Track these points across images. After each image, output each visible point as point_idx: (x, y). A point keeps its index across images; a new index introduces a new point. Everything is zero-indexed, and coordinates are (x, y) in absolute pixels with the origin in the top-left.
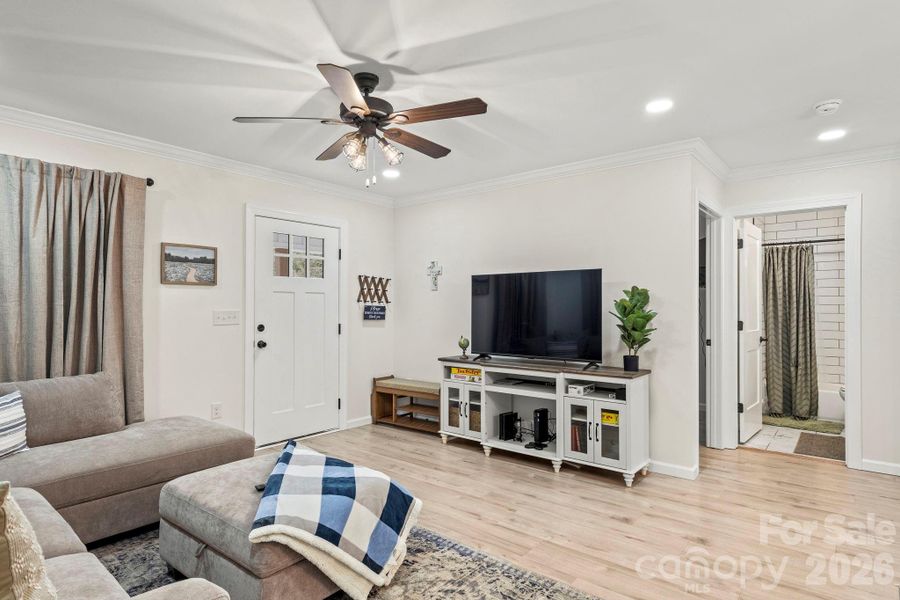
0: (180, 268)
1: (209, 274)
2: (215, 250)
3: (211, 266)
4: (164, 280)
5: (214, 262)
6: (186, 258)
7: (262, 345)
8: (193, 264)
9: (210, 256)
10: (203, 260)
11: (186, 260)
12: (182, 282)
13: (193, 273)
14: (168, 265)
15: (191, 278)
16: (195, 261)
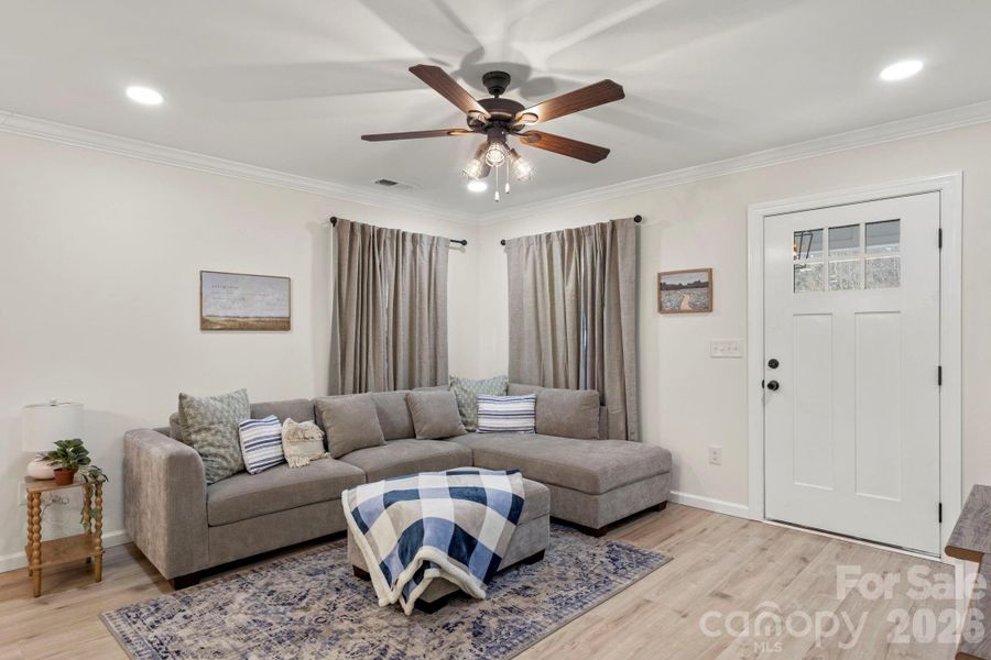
0: (674, 296)
1: (704, 300)
2: (710, 271)
3: (705, 290)
4: (661, 309)
5: (707, 285)
6: (680, 285)
7: (773, 386)
8: (687, 291)
9: (704, 278)
10: (697, 285)
11: (680, 287)
12: (677, 310)
13: (686, 300)
14: (664, 293)
15: (685, 305)
16: (689, 286)
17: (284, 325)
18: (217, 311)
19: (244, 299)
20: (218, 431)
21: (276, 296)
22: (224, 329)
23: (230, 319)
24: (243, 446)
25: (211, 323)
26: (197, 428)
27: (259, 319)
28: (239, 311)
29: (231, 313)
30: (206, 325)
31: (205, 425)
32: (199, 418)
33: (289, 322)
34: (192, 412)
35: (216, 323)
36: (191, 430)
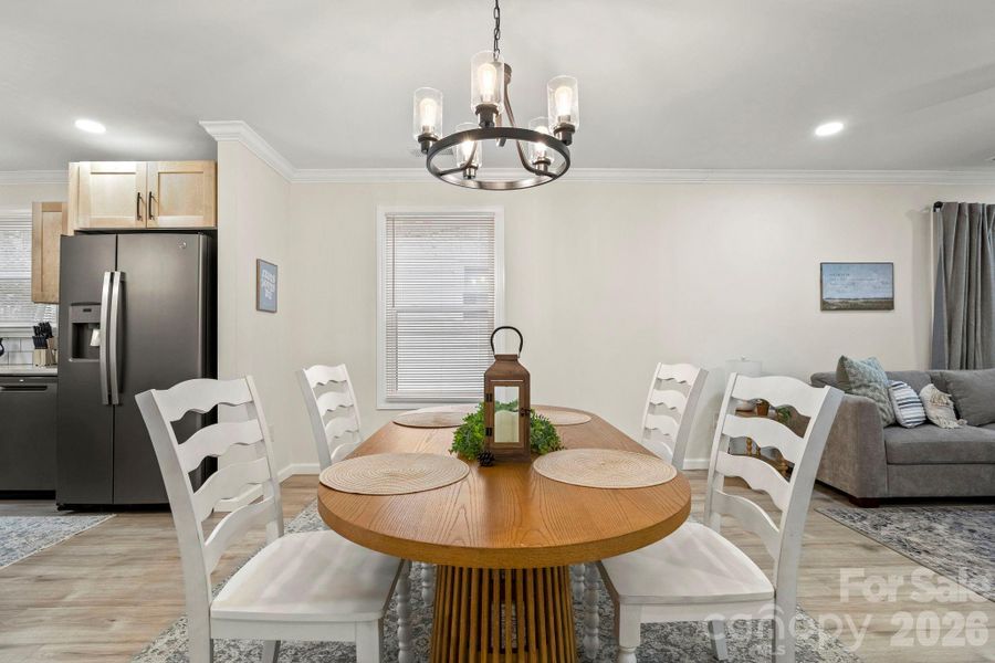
17: (887, 305)
18: (833, 294)
19: (853, 284)
20: (876, 389)
21: (881, 280)
22: (839, 309)
23: (845, 301)
24: (895, 403)
25: (830, 304)
26: (858, 383)
27: (867, 301)
28: (850, 294)
29: (845, 296)
30: (826, 306)
31: (866, 382)
32: (860, 377)
33: (893, 302)
34: (853, 371)
35: (833, 305)
36: (852, 385)
